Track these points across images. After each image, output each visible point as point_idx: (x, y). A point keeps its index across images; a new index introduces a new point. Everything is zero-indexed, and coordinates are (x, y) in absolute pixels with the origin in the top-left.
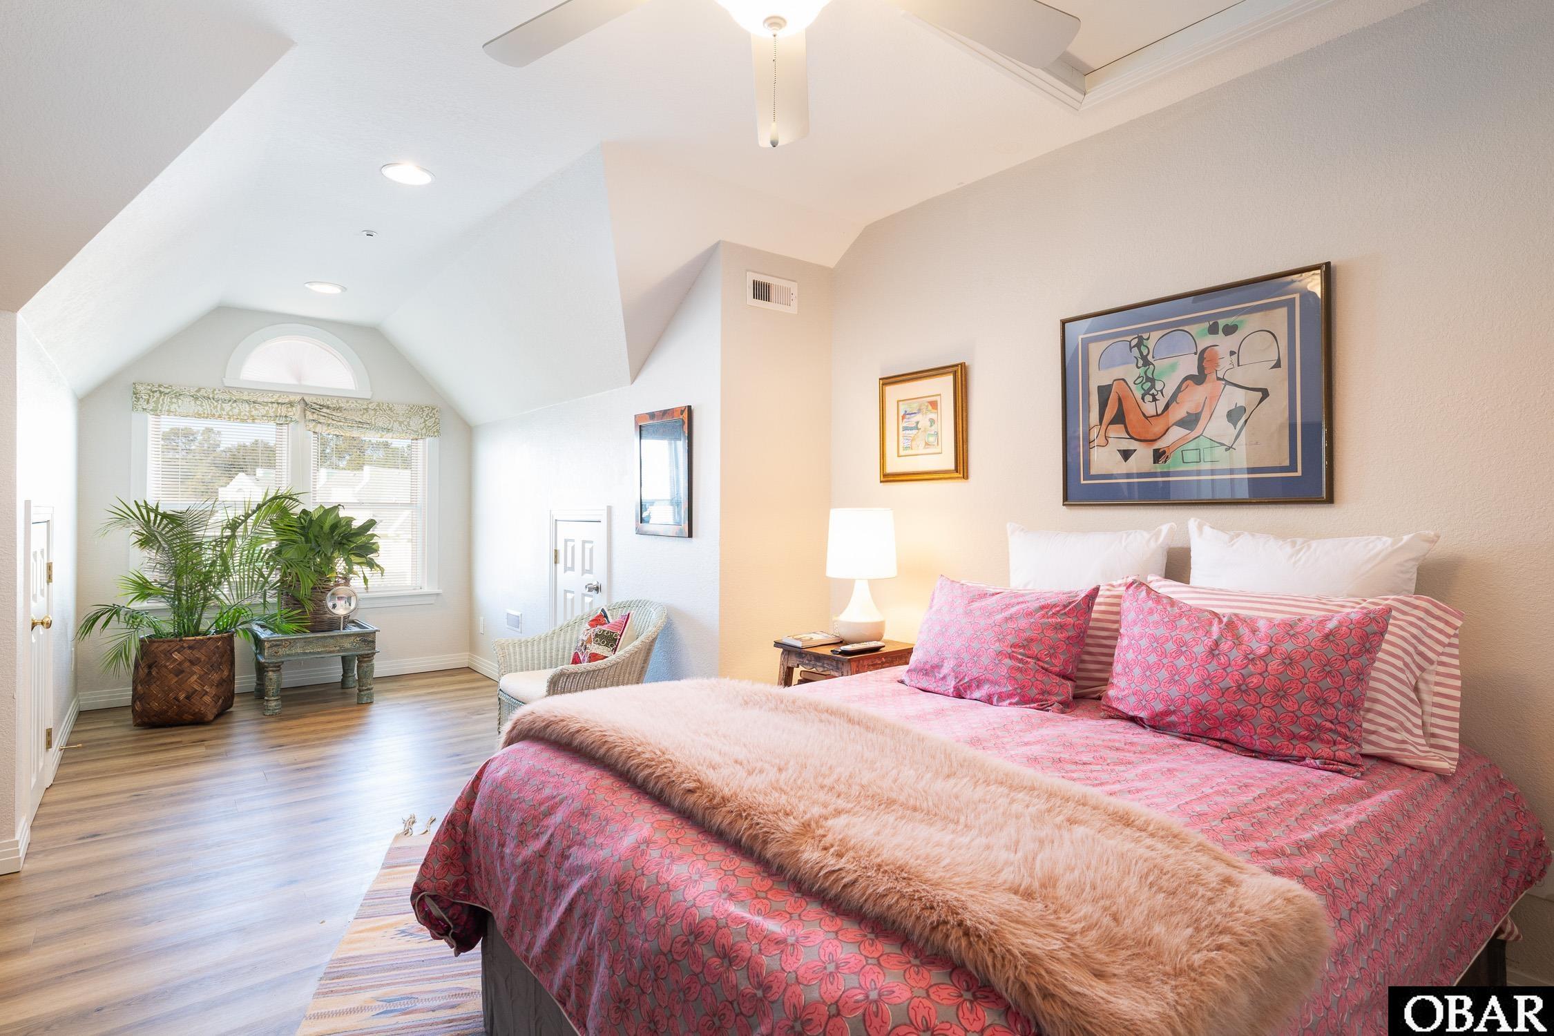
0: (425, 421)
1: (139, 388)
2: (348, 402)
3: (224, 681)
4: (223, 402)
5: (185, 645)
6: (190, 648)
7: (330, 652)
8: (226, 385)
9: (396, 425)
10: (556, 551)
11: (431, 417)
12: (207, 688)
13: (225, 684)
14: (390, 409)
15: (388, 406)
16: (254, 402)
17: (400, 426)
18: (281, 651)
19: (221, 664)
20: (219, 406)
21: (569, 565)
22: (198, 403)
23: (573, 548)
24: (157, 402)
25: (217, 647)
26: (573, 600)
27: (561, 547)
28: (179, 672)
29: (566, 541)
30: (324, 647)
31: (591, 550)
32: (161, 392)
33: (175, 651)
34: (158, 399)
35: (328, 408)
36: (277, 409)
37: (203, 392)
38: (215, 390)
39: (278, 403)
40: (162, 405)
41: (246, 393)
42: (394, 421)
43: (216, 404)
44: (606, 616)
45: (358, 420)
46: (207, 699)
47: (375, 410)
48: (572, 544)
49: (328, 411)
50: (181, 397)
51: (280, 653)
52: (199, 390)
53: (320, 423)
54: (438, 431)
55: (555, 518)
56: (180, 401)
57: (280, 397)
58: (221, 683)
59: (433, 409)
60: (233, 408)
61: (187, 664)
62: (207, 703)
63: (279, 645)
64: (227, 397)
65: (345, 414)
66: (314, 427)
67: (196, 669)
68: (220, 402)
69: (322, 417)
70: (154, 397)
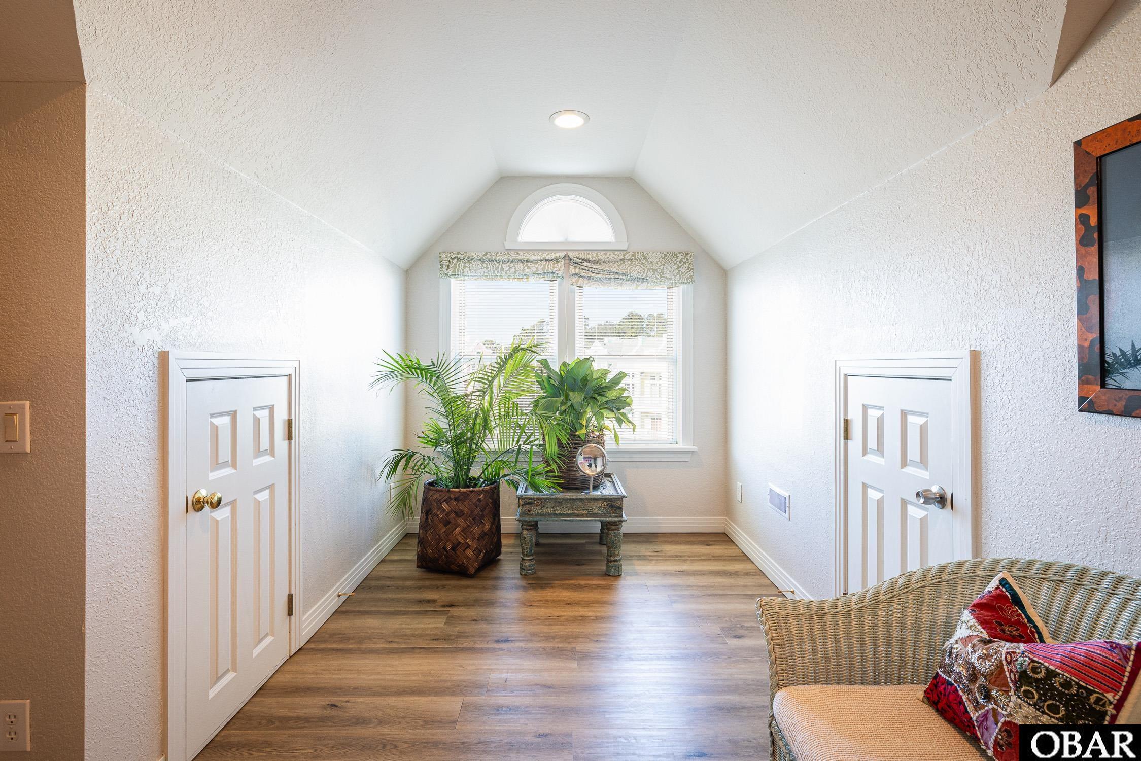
0: (679, 267)
1: (443, 256)
2: (606, 254)
3: (485, 534)
4: (503, 263)
5: (452, 496)
6: (456, 499)
7: (579, 516)
8: (507, 248)
9: (650, 273)
10: (846, 421)
11: (685, 263)
12: (469, 541)
13: (486, 537)
14: (645, 258)
15: (643, 255)
16: (527, 261)
17: (654, 274)
18: (534, 510)
19: (483, 517)
20: (500, 266)
21: (872, 443)
22: (484, 265)
23: (880, 421)
24: (454, 268)
25: (479, 500)
26: (880, 503)
27: (855, 416)
28: (447, 523)
29: (865, 408)
30: (573, 509)
31: (923, 429)
32: (458, 259)
33: (445, 501)
34: (456, 264)
35: (589, 261)
36: (545, 265)
37: (488, 256)
38: (498, 253)
39: (546, 260)
40: (458, 269)
41: (521, 253)
42: (649, 270)
43: (497, 265)
44: (1017, 601)
45: (614, 270)
46: (470, 553)
47: (630, 260)
48: (878, 413)
49: (588, 264)
50: (472, 262)
51: (533, 512)
52: (486, 254)
53: (582, 277)
54: (691, 277)
55: (844, 371)
56: (471, 265)
57: (548, 254)
58: (483, 535)
59: (687, 254)
60: (510, 268)
61: (453, 515)
62: (470, 556)
63: (531, 504)
64: (505, 258)
65: (604, 267)
66: (577, 281)
67: (461, 521)
68: (501, 263)
69: (582, 271)
70: (452, 263)
